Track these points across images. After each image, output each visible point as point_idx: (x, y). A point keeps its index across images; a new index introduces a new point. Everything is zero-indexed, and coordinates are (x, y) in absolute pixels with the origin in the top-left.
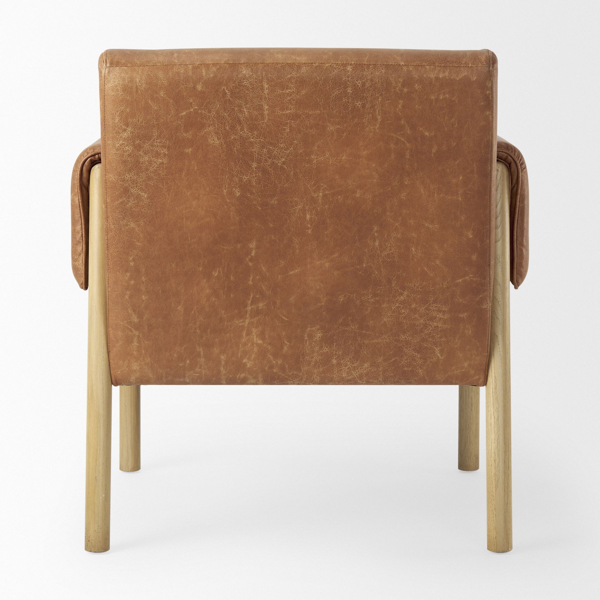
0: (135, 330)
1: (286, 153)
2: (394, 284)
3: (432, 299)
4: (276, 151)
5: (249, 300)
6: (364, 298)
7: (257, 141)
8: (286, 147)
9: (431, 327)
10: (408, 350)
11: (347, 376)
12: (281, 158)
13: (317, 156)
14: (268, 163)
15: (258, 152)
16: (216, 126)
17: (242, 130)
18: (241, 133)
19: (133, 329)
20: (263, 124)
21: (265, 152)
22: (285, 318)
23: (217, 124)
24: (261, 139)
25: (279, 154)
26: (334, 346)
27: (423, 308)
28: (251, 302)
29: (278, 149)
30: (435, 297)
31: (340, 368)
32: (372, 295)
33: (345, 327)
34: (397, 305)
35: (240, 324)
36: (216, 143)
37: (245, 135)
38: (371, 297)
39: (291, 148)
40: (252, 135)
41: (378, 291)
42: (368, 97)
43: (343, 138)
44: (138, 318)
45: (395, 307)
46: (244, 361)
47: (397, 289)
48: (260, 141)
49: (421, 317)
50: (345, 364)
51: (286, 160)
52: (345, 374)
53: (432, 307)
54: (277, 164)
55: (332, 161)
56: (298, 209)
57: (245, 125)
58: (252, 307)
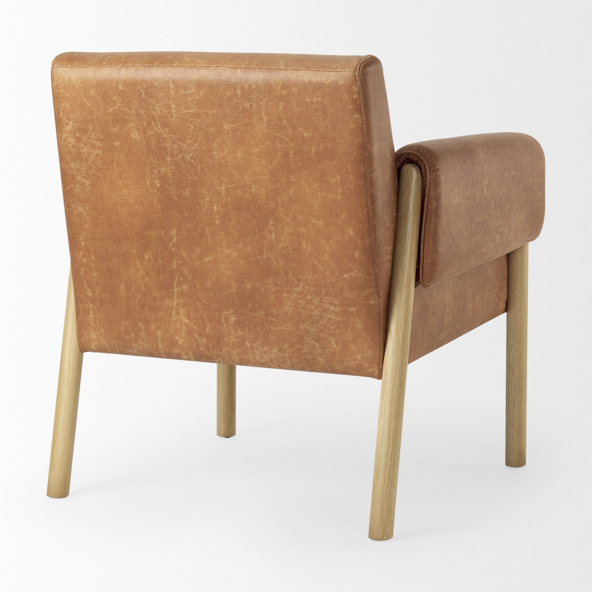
0: (90, 303)
1: (193, 148)
2: (291, 275)
3: (324, 292)
4: (185, 147)
5: (175, 282)
6: (267, 287)
7: (169, 137)
8: (192, 143)
9: (326, 318)
10: (308, 339)
11: (260, 359)
12: (189, 153)
13: (218, 152)
14: (179, 157)
15: (171, 147)
16: (137, 123)
17: (157, 126)
18: (156, 129)
19: (89, 302)
20: (172, 122)
21: (176, 147)
22: (204, 301)
23: (137, 121)
24: (172, 135)
25: (187, 149)
26: (247, 329)
27: (317, 300)
28: (177, 284)
29: (186, 145)
30: (326, 290)
31: (253, 351)
32: (273, 285)
33: (254, 313)
34: (295, 295)
35: (170, 304)
36: (137, 138)
37: (159, 131)
38: (273, 286)
39: (196, 144)
40: (165, 132)
41: (278, 281)
42: (254, 98)
43: (237, 136)
44: (92, 292)
45: (293, 297)
46: (176, 338)
47: (294, 281)
48: (172, 137)
49: (316, 308)
50: (257, 347)
51: (193, 155)
52: (258, 357)
53: (325, 299)
54: (187, 159)
55: (230, 158)
56: (207, 201)
57: (159, 123)
58: (178, 289)
